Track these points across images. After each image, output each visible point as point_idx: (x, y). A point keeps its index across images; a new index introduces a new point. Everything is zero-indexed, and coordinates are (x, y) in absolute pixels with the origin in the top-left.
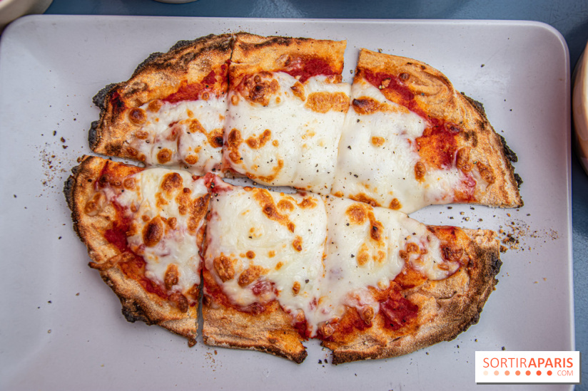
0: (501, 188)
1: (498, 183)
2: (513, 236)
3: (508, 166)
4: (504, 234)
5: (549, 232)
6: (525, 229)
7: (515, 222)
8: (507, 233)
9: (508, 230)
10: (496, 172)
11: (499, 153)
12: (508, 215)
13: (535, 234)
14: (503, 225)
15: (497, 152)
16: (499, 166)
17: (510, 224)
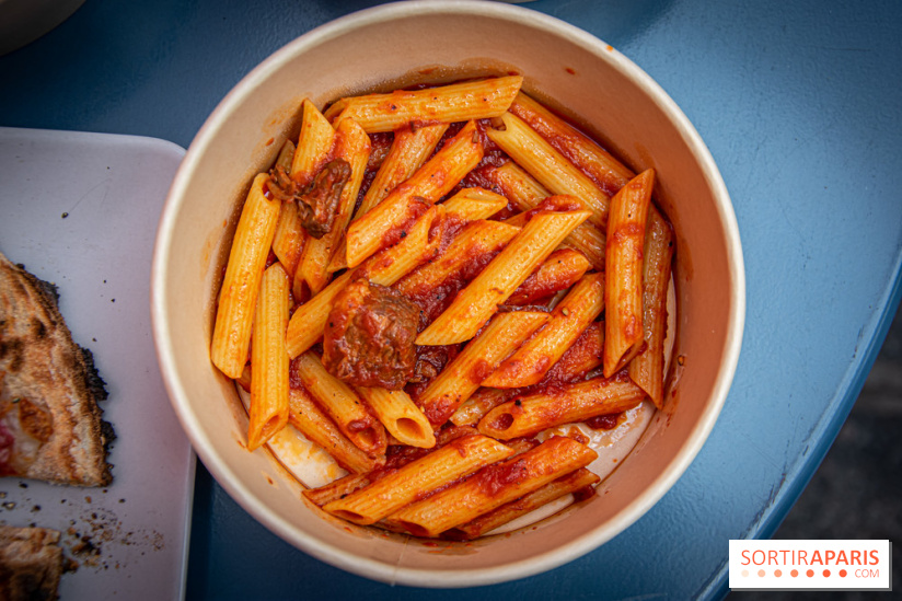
0: (65, 449)
1: (58, 440)
2: (92, 541)
3: (89, 408)
4: (78, 536)
5: (152, 536)
6: (114, 528)
7: (100, 513)
8: (82, 535)
9: (84, 528)
10: (60, 419)
11: (69, 383)
12: (89, 500)
13: (130, 539)
14: (77, 519)
15: (64, 380)
16: (66, 407)
17: (90, 518)
